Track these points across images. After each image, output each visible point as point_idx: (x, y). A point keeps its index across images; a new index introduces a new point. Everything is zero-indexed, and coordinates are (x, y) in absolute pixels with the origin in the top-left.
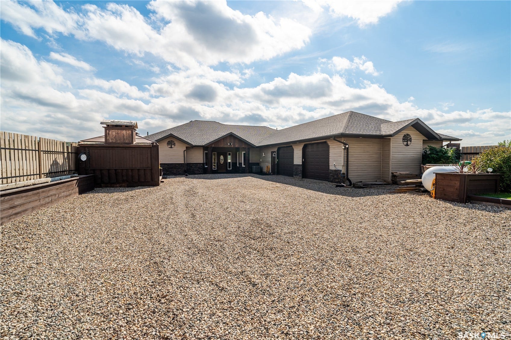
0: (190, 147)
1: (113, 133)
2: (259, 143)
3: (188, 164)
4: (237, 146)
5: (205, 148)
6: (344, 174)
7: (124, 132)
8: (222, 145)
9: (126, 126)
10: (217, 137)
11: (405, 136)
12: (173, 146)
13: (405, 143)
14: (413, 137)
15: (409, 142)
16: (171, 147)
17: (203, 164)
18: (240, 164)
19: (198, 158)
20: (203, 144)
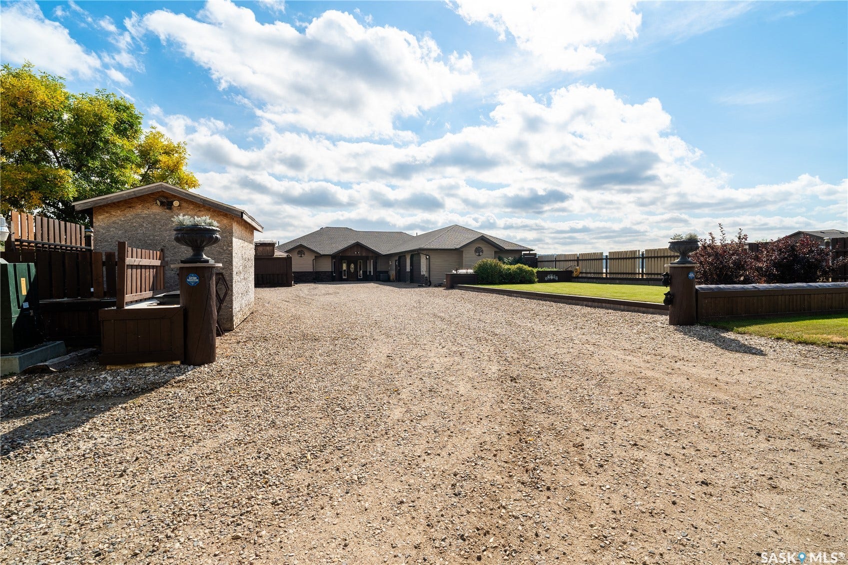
0: (318, 257)
1: (261, 249)
2: (389, 251)
3: (317, 272)
4: (364, 254)
5: (333, 256)
6: (426, 277)
7: (268, 248)
8: (349, 254)
9: (269, 244)
10: (346, 246)
11: (476, 249)
12: (303, 255)
13: (478, 254)
14: (484, 249)
15: (481, 253)
16: (301, 257)
17: (332, 272)
18: (370, 272)
19: (327, 266)
20: (331, 252)
